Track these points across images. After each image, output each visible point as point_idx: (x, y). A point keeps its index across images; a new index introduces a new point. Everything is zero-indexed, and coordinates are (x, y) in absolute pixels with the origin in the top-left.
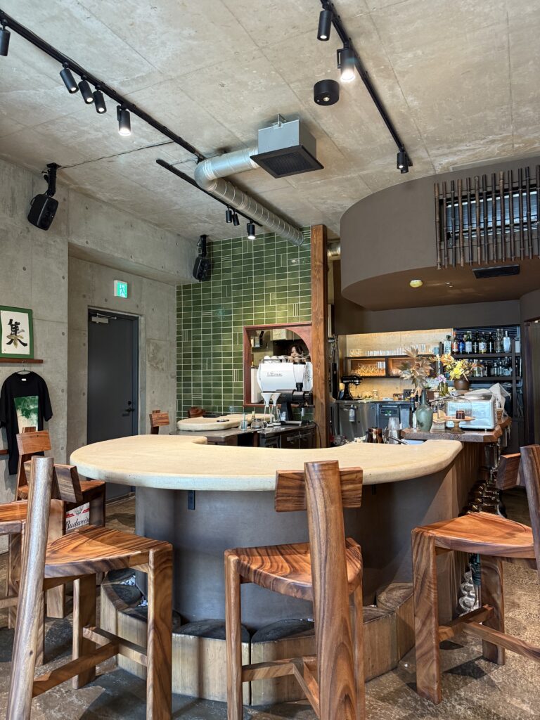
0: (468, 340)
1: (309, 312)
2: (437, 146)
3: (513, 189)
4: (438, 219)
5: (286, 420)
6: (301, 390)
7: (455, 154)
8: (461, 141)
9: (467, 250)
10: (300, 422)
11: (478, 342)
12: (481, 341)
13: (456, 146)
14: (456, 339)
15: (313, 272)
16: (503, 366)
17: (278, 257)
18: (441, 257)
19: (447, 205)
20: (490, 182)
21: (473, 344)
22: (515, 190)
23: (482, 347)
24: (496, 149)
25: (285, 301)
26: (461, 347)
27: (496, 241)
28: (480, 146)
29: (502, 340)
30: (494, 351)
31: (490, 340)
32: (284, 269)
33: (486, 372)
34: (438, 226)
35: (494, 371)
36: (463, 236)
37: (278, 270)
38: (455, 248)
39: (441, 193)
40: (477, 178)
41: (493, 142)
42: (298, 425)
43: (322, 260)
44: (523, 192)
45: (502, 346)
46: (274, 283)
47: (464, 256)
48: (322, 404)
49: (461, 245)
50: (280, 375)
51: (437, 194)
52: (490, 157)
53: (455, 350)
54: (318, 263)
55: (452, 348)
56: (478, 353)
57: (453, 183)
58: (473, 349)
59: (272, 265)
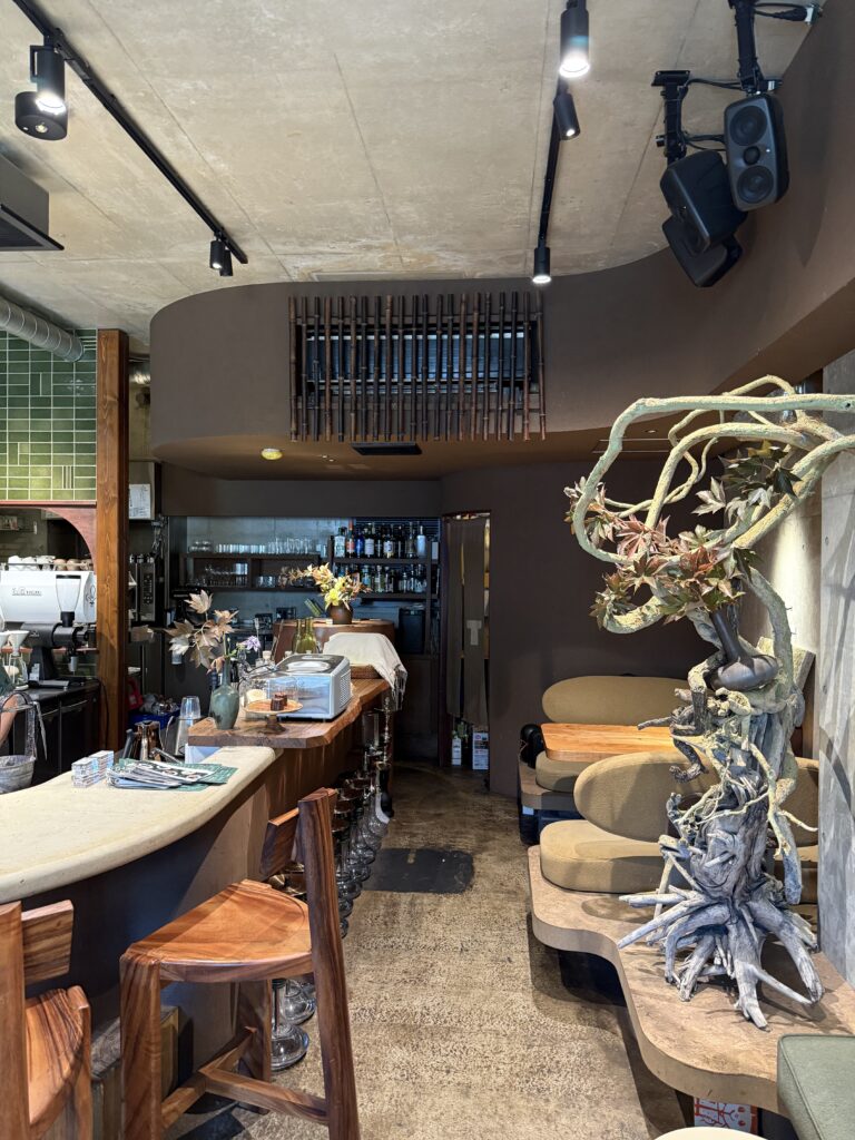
0: (368, 536)
1: (92, 483)
2: (282, 240)
3: (405, 326)
4: (293, 358)
5: (40, 679)
6: (70, 625)
7: (314, 255)
8: (320, 238)
9: (337, 417)
10: (65, 683)
11: (383, 540)
12: (387, 539)
13: (313, 244)
14: (353, 533)
15: (99, 412)
16: (415, 577)
17: (35, 378)
18: (297, 422)
19: (309, 336)
20: (373, 309)
21: (376, 542)
22: (407, 329)
23: (388, 548)
24: (376, 260)
25: (47, 460)
26: (359, 547)
27: (379, 407)
28: (350, 251)
29: (415, 538)
30: (404, 555)
31: (400, 538)
32: (46, 402)
33: (391, 586)
34: (293, 370)
35: (404, 585)
36: (331, 391)
37: (36, 402)
38: (319, 410)
39: (300, 313)
40: (354, 300)
41: (369, 248)
42: (61, 688)
43: (116, 393)
44: (418, 333)
45: (415, 548)
46: (25, 423)
47: (331, 424)
48: (112, 647)
49: (328, 407)
50: (38, 593)
51: (292, 316)
52: (369, 270)
53: (350, 551)
54: (109, 398)
55: (346, 548)
56: (381, 557)
57: (318, 300)
58: (375, 551)
59: (24, 390)
